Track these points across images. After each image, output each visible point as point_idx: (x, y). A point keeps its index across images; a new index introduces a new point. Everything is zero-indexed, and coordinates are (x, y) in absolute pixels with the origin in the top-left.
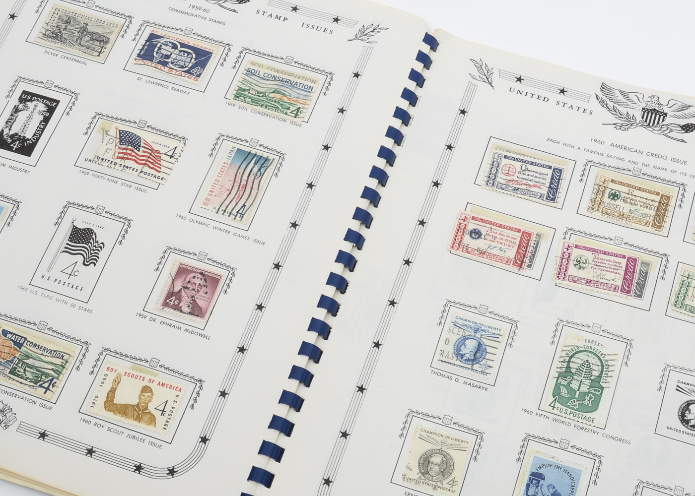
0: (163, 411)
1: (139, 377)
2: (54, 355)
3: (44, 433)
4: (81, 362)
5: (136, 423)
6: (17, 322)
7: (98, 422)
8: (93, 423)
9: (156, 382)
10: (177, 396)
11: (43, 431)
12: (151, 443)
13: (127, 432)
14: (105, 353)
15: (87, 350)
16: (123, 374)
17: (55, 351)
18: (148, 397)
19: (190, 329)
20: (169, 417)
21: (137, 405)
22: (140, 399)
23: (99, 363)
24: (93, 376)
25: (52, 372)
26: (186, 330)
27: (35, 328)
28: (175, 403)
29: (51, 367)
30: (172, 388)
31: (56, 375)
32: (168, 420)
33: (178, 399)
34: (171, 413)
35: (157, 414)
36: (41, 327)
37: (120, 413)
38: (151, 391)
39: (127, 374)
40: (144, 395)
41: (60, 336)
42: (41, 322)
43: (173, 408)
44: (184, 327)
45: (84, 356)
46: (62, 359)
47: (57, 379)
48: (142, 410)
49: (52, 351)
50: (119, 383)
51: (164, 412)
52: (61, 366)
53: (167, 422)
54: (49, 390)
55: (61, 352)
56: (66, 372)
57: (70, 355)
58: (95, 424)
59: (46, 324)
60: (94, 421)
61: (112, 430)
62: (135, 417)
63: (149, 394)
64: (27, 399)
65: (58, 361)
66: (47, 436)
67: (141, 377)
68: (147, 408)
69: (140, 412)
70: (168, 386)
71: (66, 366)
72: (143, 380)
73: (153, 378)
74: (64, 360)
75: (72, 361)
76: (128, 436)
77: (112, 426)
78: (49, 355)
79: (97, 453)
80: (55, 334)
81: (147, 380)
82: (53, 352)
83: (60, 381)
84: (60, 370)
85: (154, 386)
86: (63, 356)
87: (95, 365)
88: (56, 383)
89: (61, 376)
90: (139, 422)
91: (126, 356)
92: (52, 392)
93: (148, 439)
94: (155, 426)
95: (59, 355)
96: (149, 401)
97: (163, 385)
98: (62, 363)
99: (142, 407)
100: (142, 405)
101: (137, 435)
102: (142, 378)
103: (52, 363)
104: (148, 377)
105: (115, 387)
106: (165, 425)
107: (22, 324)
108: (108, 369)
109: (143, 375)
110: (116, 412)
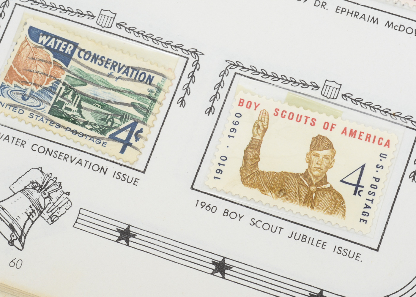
0: (357, 186)
1: (304, 119)
2: (133, 77)
3: (128, 230)
4: (187, 90)
5: (306, 210)
6: (57, 12)
7: (232, 207)
8: (221, 211)
9: (339, 129)
10: (383, 156)
11: (125, 227)
12: (339, 250)
13: (289, 228)
14: (232, 72)
15: (197, 65)
16: (271, 112)
17: (134, 69)
18: (326, 157)
19: (397, 21)
20: (371, 197)
21: (306, 175)
22: (310, 162)
23: (223, 92)
24: (213, 117)
25: (131, 111)
26: (389, 24)
27: (93, 23)
28: (379, 169)
29: (129, 100)
30: (372, 139)
31: (141, 117)
32: (369, 203)
33: (383, 163)
34: (373, 190)
35: (347, 192)
36: (103, 21)
37: (272, 190)
38: (330, 146)
39: (280, 113)
40: (317, 155)
41: (141, 39)
42: (103, 12)
43: (377, 180)
44: (383, 18)
45: (192, 77)
46: (150, 84)
47: (144, 123)
48: (316, 185)
49: (128, 68)
50: (265, 130)
51: (359, 189)
52: (149, 97)
53: (367, 207)
54: (130, 145)
55: (148, 70)
56: (159, 110)
57: (164, 76)
58: (226, 212)
59: (113, 16)
60: (222, 205)
61: (259, 224)
62: (303, 198)
63: (327, 152)
64: (88, 164)
65: (143, 89)
66: (134, 236)
67: (307, 117)
68: (324, 180)
69: (313, 188)
70: (364, 137)
71: (159, 98)
72: (313, 124)
73: (331, 120)
74: (154, 85)
75: (169, 87)
76: (293, 235)
77: (258, 216)
78: (124, 76)
79: (234, 269)
80: (132, 36)
81: (319, 124)
82: (131, 71)
83: (150, 127)
84: (147, 106)
85: (334, 136)
86: (150, 79)
87: (215, 96)
88: (141, 131)
89: (151, 118)
90: (312, 208)
91: (275, 77)
92: (136, 148)
93: (332, 242)
94: (344, 215)
95: (143, 76)
96: (328, 167)
97: (353, 133)
98: (151, 91)
99: (316, 177)
100: (316, 173)
101: (310, 233)
102: (309, 121)
103: (131, 93)
104: (321, 119)
105: (258, 138)
106: (364, 213)
107: (66, 15)
108: (241, 102)
109: (312, 115)
110: (265, 188)
